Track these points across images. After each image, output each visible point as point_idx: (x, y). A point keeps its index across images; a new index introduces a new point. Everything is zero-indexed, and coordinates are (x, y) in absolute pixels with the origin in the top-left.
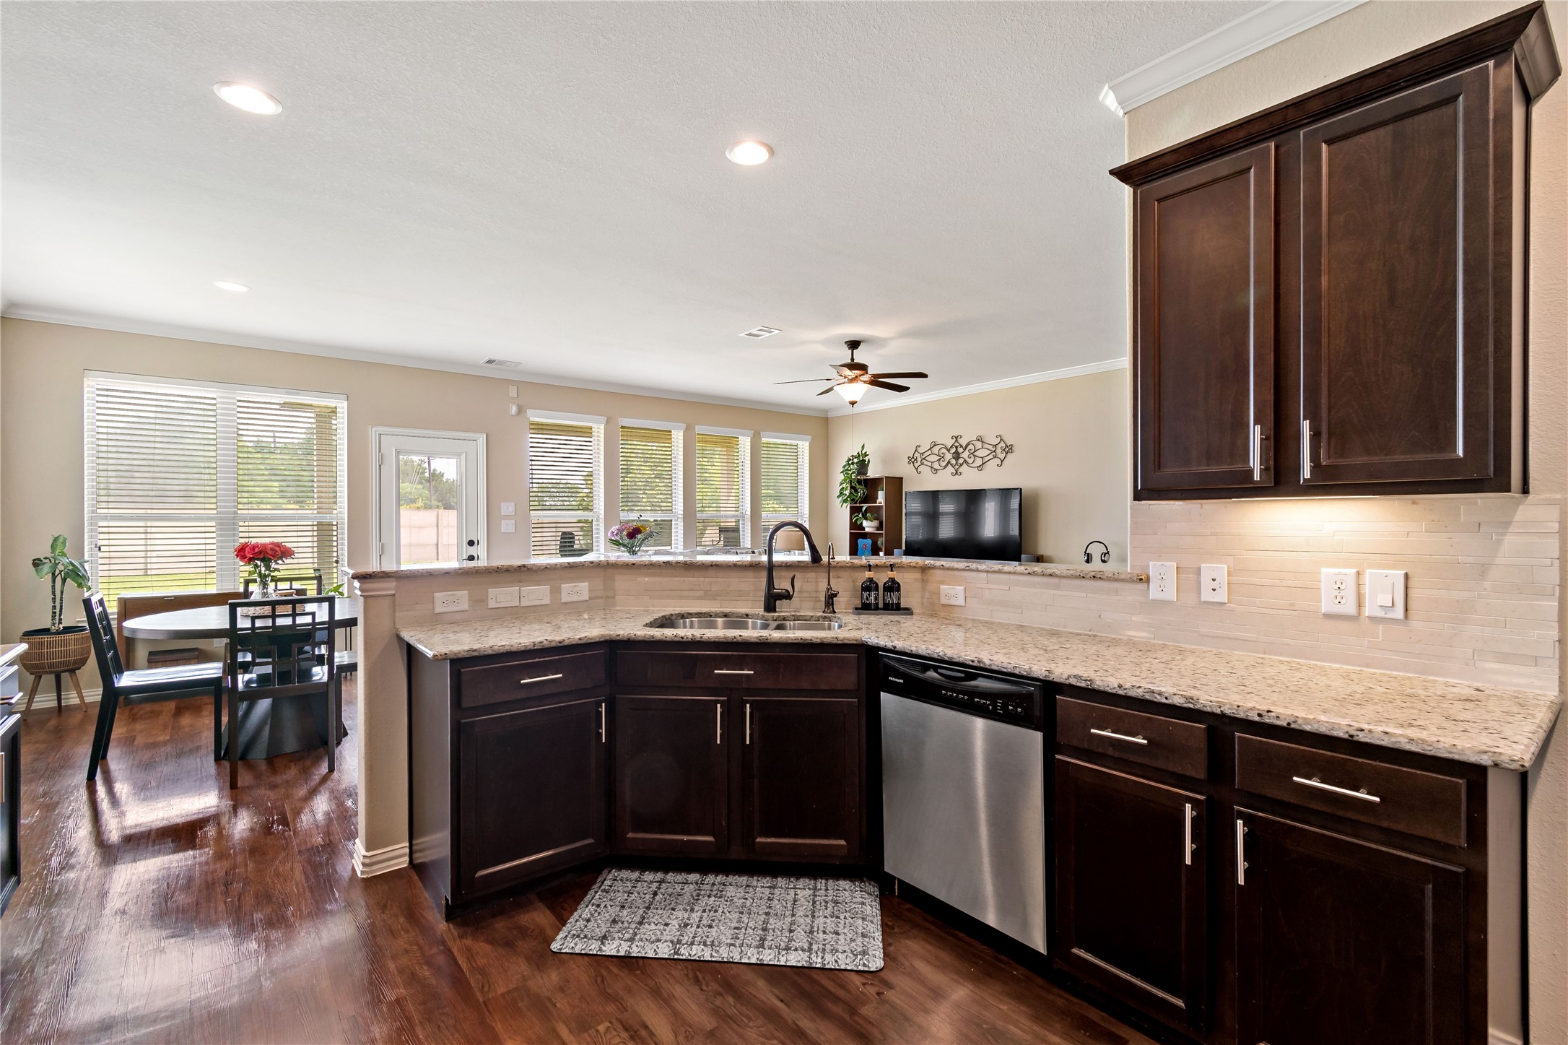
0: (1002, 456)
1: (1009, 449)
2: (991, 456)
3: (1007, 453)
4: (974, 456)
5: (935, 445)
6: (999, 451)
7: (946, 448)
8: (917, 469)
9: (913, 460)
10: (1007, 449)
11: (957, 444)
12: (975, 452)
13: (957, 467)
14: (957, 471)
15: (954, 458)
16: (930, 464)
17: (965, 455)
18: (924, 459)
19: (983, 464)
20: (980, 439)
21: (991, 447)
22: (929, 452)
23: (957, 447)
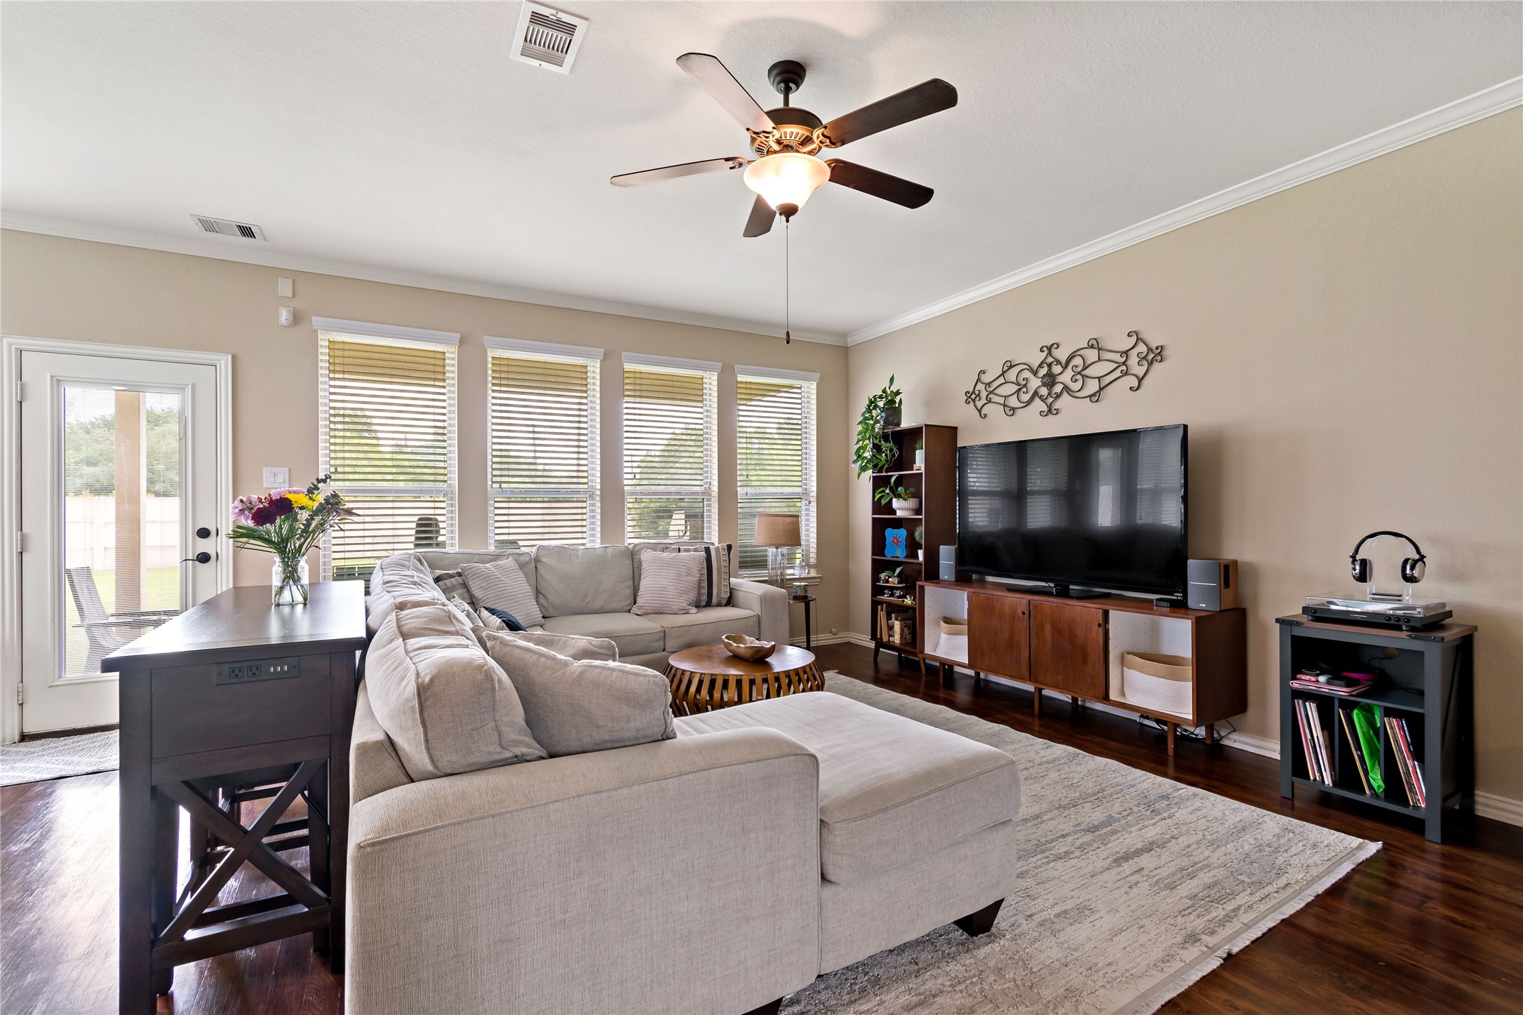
0: (1140, 371)
1: (1156, 355)
2: (1117, 373)
3: (1151, 364)
4: (1084, 376)
5: (1011, 367)
6: (1133, 360)
7: (1031, 369)
8: (980, 411)
9: (973, 396)
10: (1151, 356)
11: (1050, 360)
12: (1085, 368)
13: (1050, 400)
14: (1050, 407)
15: (1044, 384)
16: (1001, 400)
17: (1066, 377)
18: (991, 392)
19: (1101, 389)
20: (1095, 345)
21: (1117, 357)
22: (1001, 380)
23: (1050, 366)
